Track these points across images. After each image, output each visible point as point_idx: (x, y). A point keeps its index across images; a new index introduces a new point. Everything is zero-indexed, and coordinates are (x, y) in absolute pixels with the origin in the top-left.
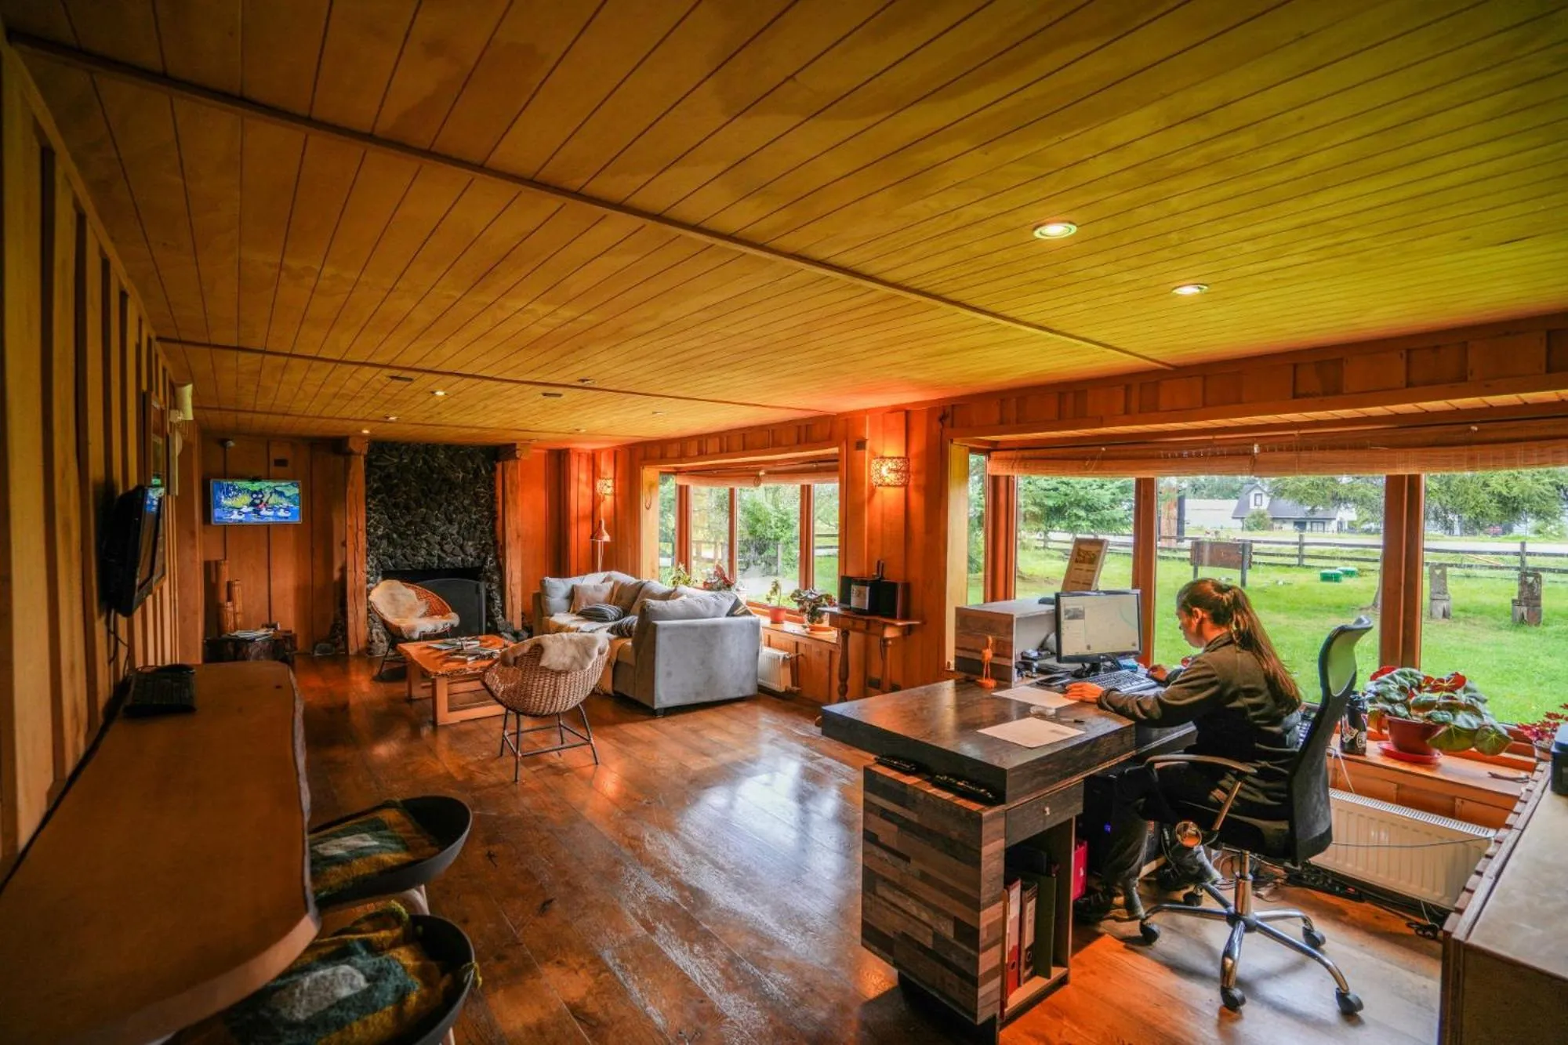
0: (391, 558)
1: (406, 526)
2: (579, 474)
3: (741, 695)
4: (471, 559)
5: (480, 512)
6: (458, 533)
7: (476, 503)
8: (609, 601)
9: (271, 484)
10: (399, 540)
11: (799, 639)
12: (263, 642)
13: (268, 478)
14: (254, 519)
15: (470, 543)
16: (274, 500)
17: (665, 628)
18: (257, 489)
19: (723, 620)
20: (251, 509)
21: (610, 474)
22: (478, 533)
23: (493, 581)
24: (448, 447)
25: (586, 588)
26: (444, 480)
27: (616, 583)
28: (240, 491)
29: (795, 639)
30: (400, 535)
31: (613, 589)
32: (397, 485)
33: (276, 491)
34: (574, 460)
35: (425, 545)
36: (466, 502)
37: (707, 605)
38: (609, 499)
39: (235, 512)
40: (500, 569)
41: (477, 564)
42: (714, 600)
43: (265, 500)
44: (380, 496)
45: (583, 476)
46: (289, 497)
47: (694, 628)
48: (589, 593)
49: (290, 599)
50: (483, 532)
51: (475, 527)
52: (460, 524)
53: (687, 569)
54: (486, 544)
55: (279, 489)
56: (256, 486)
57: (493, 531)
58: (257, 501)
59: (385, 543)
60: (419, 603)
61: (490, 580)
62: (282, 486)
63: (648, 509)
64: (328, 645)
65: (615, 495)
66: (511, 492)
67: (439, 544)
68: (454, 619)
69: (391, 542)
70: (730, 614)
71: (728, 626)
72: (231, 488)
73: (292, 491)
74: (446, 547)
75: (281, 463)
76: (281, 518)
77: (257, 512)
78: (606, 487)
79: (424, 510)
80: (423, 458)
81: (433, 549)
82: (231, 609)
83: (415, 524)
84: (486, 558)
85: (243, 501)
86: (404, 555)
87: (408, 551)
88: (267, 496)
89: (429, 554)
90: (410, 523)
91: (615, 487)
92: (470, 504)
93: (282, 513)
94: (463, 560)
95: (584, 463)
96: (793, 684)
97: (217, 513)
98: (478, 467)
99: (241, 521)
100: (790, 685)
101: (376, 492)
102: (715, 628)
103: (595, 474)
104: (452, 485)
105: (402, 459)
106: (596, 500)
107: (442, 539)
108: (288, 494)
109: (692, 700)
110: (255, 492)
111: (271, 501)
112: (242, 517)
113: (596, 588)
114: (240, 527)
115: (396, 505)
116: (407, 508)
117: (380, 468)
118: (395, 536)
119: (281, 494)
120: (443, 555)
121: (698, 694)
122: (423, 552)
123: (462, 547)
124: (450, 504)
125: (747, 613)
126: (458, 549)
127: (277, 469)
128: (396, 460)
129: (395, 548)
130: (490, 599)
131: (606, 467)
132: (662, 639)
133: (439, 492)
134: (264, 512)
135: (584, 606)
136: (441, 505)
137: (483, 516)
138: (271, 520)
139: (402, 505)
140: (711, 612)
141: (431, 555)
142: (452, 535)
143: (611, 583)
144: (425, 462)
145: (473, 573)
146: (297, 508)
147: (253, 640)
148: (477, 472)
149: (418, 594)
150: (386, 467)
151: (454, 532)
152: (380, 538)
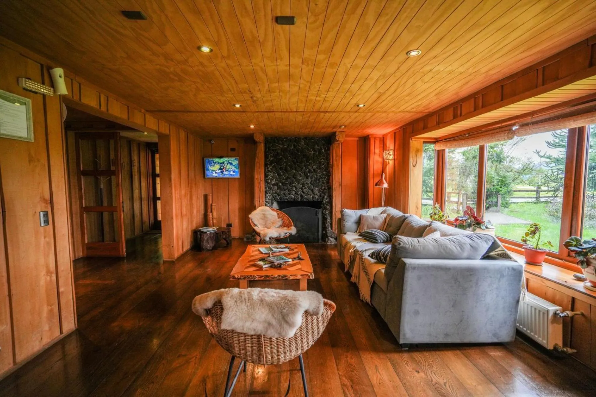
0: (279, 195)
1: (285, 179)
2: (375, 148)
3: (495, 340)
4: (317, 197)
5: (321, 172)
6: (311, 183)
7: (320, 168)
8: (381, 228)
9: (227, 159)
10: (282, 187)
11: (577, 296)
12: (210, 234)
13: (228, 157)
14: (221, 176)
15: (317, 189)
16: (229, 166)
17: (414, 268)
18: (222, 162)
19: (478, 263)
20: (220, 171)
21: (392, 147)
22: (321, 183)
23: (327, 209)
24: (306, 138)
25: (367, 217)
26: (304, 156)
27: (388, 215)
28: (216, 163)
29: (571, 293)
30: (283, 184)
31: (386, 219)
32: (282, 158)
33: (229, 163)
34: (372, 141)
35: (294, 189)
36: (315, 167)
37: (461, 246)
38: (391, 163)
39: (214, 172)
40: (330, 203)
41: (320, 200)
42: (468, 241)
43: (225, 167)
44: (274, 164)
45: (377, 151)
46: (234, 166)
47: (446, 269)
48: (370, 221)
49: (237, 213)
50: (323, 183)
51: (319, 180)
52: (311, 178)
53: (442, 208)
54: (324, 189)
55: (230, 162)
56: (221, 161)
57: (328, 182)
58: (222, 167)
59: (276, 187)
60: (278, 220)
61: (326, 209)
62: (232, 160)
63: (414, 166)
64: (250, 236)
65: (394, 159)
66: (336, 161)
67: (301, 188)
68: (293, 230)
69: (279, 188)
70: (486, 257)
71: (485, 269)
72: (212, 161)
73: (235, 162)
74: (305, 190)
75: (233, 150)
76: (231, 175)
77: (222, 172)
78: (390, 156)
79: (294, 171)
80: (294, 145)
81: (298, 191)
82: (211, 216)
83: (289, 178)
84: (324, 197)
85: (217, 167)
86: (284, 194)
87: (287, 192)
88: (226, 165)
89: (296, 193)
90: (287, 178)
91: (394, 155)
92: (317, 168)
93: (232, 173)
94: (313, 197)
95: (378, 142)
96: (565, 345)
97: (207, 173)
98: (321, 148)
99: (216, 177)
100: (560, 343)
101: (272, 162)
102: (470, 272)
103: (384, 148)
104: (308, 158)
105: (284, 145)
106: (384, 164)
107: (303, 186)
108: (234, 164)
109: (441, 339)
110: (221, 163)
111: (227, 167)
112: (216, 175)
113: (375, 218)
114: (217, 179)
115: (281, 169)
116: (286, 170)
117: (273, 150)
118: (280, 184)
119: (231, 164)
120: (303, 194)
121: (447, 335)
122: (294, 193)
123: (312, 190)
124: (306, 168)
125: (504, 256)
126: (310, 191)
127: (231, 153)
128: (281, 146)
129: (280, 190)
130: (324, 219)
131: (390, 144)
132: (410, 278)
133: (301, 162)
134: (225, 173)
135: (365, 229)
136: (302, 169)
137: (323, 174)
138: (228, 176)
139: (284, 168)
140: (465, 254)
141: (298, 194)
142: (307, 184)
143: (385, 215)
144: (295, 146)
145: (317, 204)
146: (237, 170)
147: (206, 233)
148: (320, 151)
149: (278, 214)
150: (276, 150)
151: (309, 182)
152: (274, 185)
